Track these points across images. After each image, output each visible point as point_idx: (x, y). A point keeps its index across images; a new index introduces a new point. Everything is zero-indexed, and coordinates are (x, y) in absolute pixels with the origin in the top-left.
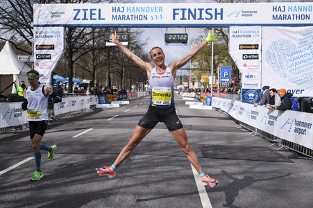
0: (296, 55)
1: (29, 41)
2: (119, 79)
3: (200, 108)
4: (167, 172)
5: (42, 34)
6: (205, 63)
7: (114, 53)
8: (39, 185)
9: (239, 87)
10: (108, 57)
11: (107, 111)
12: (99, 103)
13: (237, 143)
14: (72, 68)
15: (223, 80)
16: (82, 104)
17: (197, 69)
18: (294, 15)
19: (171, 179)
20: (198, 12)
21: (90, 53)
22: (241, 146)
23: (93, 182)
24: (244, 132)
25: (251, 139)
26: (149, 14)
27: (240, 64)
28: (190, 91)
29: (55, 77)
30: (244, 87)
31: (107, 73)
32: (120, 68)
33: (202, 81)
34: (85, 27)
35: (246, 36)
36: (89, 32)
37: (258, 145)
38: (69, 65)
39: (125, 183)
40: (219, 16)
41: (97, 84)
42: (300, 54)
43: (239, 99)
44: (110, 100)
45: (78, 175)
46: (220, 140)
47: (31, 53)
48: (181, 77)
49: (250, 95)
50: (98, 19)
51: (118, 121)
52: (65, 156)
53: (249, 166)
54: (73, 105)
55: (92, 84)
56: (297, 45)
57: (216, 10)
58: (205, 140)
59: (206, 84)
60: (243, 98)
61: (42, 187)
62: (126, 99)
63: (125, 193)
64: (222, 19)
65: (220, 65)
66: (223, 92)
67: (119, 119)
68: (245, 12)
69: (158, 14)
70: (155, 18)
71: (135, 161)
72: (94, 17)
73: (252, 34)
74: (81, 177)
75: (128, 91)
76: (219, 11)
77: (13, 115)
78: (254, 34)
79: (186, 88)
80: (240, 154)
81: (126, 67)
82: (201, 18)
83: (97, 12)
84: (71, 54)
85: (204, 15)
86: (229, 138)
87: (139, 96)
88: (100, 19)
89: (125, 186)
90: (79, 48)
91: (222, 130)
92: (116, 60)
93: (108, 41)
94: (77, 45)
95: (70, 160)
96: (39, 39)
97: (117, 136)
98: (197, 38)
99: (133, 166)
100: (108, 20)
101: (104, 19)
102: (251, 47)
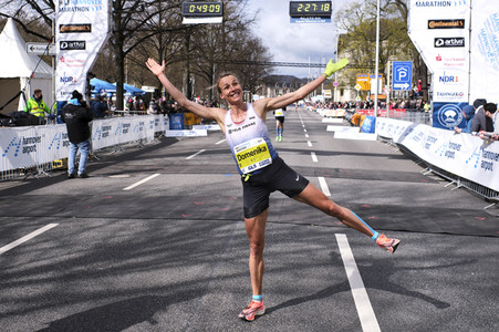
1: (46, 19)
2: (206, 84)
3: (354, 138)
4: (294, 253)
5: (71, 5)
6: (364, 56)
7: (196, 37)
8: (67, 272)
9: (428, 99)
10: (187, 45)
11: (185, 143)
12: (171, 129)
13: (422, 202)
14: (122, 65)
15: (396, 86)
16: (141, 129)
17: (350, 66)
19: (300, 266)
21: (154, 38)
22: (430, 209)
23: (161, 268)
24: (436, 182)
25: (448, 196)
27: (429, 55)
28: (335, 106)
30: (436, 99)
31: (185, 75)
32: (208, 64)
33: (358, 87)
37: (462, 207)
38: (117, 59)
39: (219, 270)
43: (426, 121)
44: (190, 122)
45: (134, 256)
46: (390, 197)
47: (50, 40)
49: (448, 114)
51: (206, 160)
52: (114, 222)
53: (444, 245)
54: (125, 131)
55: (157, 94)
58: (364, 197)
59: (365, 93)
60: (435, 120)
61: (73, 277)
63: (218, 289)
65: (392, 57)
66: (396, 107)
67: (205, 157)
71: (236, 233)
73: (452, 1)
74: (140, 260)
77: (21, 150)
79: (328, 101)
80: (429, 222)
81: (219, 63)
84: (121, 40)
86: (408, 193)
89: (218, 277)
90: (136, 29)
91: (394, 179)
92: (201, 50)
93: (187, 17)
94: (131, 24)
95: (121, 230)
96: (65, 14)
97: (204, 186)
98: (349, 8)
99: (231, 241)
102: (450, 24)
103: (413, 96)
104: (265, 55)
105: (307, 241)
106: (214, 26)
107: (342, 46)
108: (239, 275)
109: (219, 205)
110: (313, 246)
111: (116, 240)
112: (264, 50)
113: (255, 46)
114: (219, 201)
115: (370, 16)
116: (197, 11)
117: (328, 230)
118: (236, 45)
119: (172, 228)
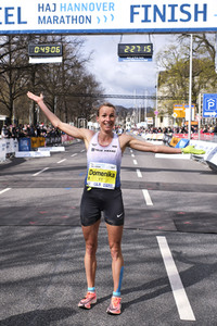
6: (179, 89)
7: (41, 74)
10: (33, 80)
11: (32, 163)
12: (20, 151)
15: (206, 114)
17: (168, 97)
20: (169, 10)
21: (5, 74)
23: (12, 267)
26: (94, 15)
28: (155, 131)
33: (175, 115)
36: (3, 43)
39: (61, 268)
40: (201, 16)
41: (17, 121)
44: (35, 145)
46: (202, 205)
48: (143, 110)
50: (16, 22)
51: (49, 177)
55: (8, 121)
57: (196, 6)
58: (179, 205)
59: (180, 120)
62: (59, 143)
63: (60, 283)
64: (205, 20)
65: (202, 90)
66: (206, 131)
67: (49, 174)
69: (108, 14)
70: (103, 19)
71: (75, 236)
72: (10, 19)
76: (201, 8)
79: (150, 126)
81: (58, 94)
82: (173, 20)
83: (15, 12)
85: (179, 15)
88: (19, 22)
89: (60, 273)
91: (205, 191)
92: (45, 84)
93: (32, 56)
97: (47, 197)
98: (167, 49)
99: (71, 244)
100: (32, 25)
101: (25, 23)
104: (98, 89)
105: (134, 243)
106: (54, 65)
107: (161, 81)
108: (78, 271)
109: (60, 214)
110: (139, 247)
112: (97, 85)
113: (89, 81)
114: (61, 211)
115: (184, 56)
116: (41, 52)
117: (151, 233)
118: (74, 80)
119: (21, 233)
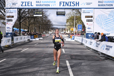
0: (107, 20)
1: (4, 15)
2: (39, 29)
3: (70, 41)
5: (9, 12)
6: (72, 23)
7: (37, 19)
8: (8, 69)
9: (85, 32)
10: (35, 21)
11: (34, 42)
12: (31, 39)
13: (84, 54)
15: (79, 30)
16: (25, 39)
17: (69, 25)
18: (106, 4)
20: (69, 3)
21: (28, 19)
22: (85, 55)
23: (29, 68)
24: (87, 50)
25: (89, 53)
26: (50, 4)
27: (85, 23)
28: (66, 34)
29: (14, 28)
30: (87, 32)
31: (34, 27)
32: (39, 25)
33: (71, 30)
34: (26, 9)
35: (88, 13)
36: (27, 11)
37: (92, 55)
38: (19, 24)
39: (41, 69)
40: (77, 5)
41: (30, 31)
42: (109, 20)
43: (85, 37)
44: (35, 37)
45: (23, 66)
46: (77, 53)
47: (4, 19)
48: (63, 29)
49: (89, 35)
50: (30, 6)
51: (39, 45)
52: (19, 59)
53: (88, 63)
54: (21, 39)
55: (28, 31)
56: (108, 16)
57: (76, 2)
58: (72, 53)
60: (87, 37)
61: (10, 70)
62: (41, 37)
63: (41, 72)
64: (78, 6)
65: (78, 24)
66: (78, 34)
67: (38, 45)
68: (88, 3)
69: (54, 4)
70: (52, 5)
71: (45, 61)
72: (29, 5)
73: (90, 12)
74: (24, 67)
75: (42, 34)
76: (77, 3)
78: (91, 12)
79: (64, 33)
80: (85, 58)
81: (41, 25)
82: (70, 6)
83: (30, 3)
84: (20, 19)
85: (72, 4)
86: (81, 52)
87: (46, 36)
88: (31, 6)
90: (23, 17)
91: (78, 49)
92: (38, 22)
93: (34, 14)
94: (23, 16)
95: (20, 60)
96: (8, 14)
97: (38, 51)
98: (69, 13)
99: (44, 62)
100: (34, 6)
101: (33, 6)
102: (90, 17)
103: (82, 32)
104: (51, 23)
106: (40, 17)
107: (67, 21)
111: (19, 62)
112: (51, 22)
113: (49, 21)
114: (41, 54)
115: (73, 15)
116: (37, 13)
117: (64, 60)
118: (45, 21)
119: (31, 60)
